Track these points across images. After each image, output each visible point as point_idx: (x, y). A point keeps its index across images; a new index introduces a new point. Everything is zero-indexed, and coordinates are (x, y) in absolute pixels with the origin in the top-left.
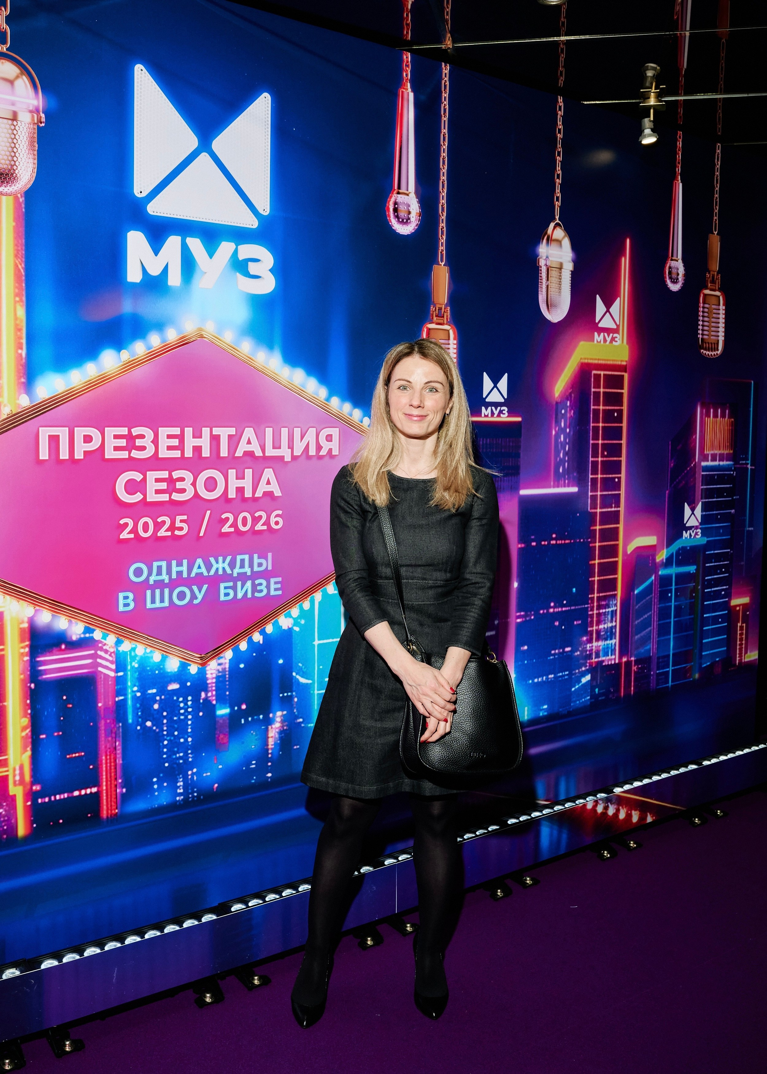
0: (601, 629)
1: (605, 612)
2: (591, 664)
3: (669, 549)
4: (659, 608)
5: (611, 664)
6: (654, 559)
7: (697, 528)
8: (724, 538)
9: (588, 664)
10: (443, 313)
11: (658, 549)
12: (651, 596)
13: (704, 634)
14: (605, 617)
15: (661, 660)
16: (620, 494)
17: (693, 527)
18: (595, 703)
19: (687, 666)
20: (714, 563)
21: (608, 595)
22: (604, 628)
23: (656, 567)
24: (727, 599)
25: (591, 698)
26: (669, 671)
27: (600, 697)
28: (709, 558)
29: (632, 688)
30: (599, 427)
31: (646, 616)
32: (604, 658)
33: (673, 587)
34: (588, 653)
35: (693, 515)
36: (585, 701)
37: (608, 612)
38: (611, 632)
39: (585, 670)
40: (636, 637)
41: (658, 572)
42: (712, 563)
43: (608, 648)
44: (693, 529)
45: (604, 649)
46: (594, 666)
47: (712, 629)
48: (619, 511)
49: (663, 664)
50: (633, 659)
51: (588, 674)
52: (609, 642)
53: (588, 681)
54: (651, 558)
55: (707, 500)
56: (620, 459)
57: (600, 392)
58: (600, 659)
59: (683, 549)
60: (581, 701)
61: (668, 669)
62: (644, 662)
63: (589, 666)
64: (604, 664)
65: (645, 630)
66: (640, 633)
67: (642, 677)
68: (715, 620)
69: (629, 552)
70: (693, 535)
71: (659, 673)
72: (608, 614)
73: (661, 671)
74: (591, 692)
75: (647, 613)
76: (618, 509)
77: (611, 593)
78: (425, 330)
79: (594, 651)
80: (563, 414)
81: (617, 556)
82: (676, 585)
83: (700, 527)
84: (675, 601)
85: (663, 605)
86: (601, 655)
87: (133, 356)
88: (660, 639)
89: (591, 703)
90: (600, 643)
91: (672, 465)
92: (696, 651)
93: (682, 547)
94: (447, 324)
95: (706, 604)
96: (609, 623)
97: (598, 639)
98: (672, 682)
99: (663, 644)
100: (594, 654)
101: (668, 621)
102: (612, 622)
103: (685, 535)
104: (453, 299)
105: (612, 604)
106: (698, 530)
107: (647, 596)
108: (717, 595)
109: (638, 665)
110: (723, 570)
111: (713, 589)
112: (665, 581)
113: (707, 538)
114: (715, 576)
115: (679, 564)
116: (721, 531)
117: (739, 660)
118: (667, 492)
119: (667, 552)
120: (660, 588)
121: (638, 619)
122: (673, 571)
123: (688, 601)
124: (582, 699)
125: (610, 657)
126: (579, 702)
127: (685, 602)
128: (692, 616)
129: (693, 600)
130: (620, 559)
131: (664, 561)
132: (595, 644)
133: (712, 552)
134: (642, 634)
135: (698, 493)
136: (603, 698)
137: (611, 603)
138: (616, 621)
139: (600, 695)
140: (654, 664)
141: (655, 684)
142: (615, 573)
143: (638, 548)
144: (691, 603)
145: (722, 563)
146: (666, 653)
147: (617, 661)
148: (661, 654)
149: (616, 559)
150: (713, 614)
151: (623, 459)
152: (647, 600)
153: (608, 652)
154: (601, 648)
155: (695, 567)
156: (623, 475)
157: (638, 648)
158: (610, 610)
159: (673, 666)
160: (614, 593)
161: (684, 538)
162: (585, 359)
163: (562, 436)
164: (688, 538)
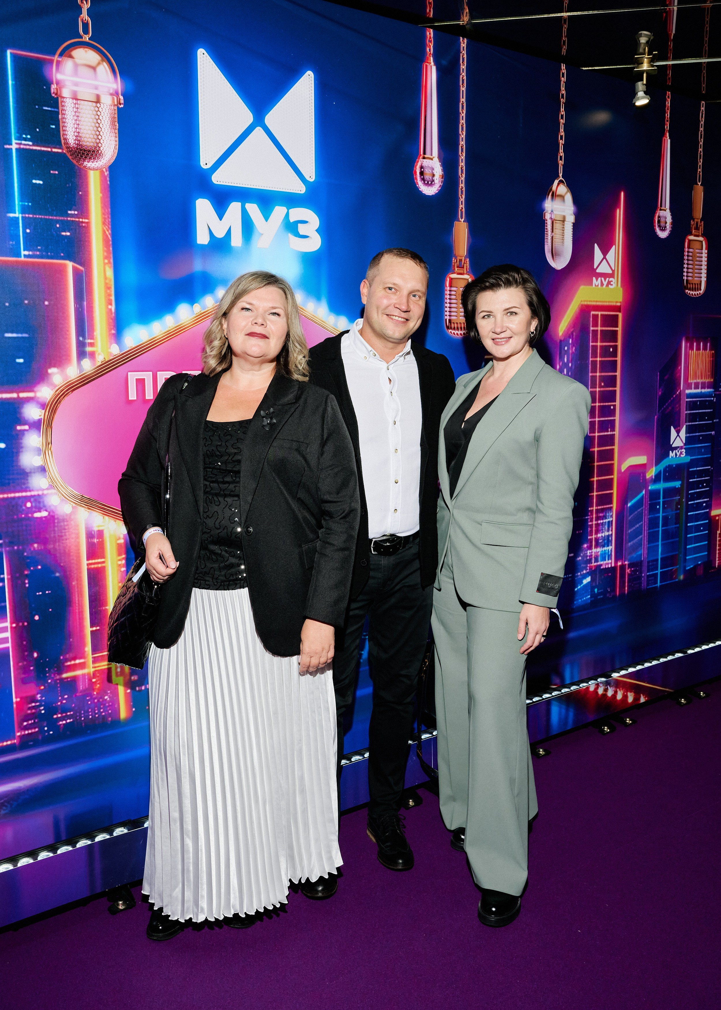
0: (599, 537)
1: (603, 523)
2: (591, 568)
3: (658, 467)
4: (649, 518)
5: (608, 567)
6: (645, 476)
7: (681, 448)
8: (705, 456)
9: (588, 568)
10: (463, 264)
11: (647, 466)
12: (642, 508)
13: (687, 541)
14: (603, 527)
15: (650, 564)
16: (615, 420)
17: (678, 447)
18: (595, 602)
19: (673, 569)
20: (697, 478)
21: (605, 508)
22: (602, 536)
23: (646, 483)
24: (708, 510)
25: (591, 597)
26: (658, 573)
27: (598, 596)
28: (692, 475)
29: (626, 588)
30: (597, 361)
31: (638, 526)
32: (602, 563)
33: (661, 500)
34: (588, 558)
35: (678, 437)
36: (586, 599)
37: (605, 522)
38: (608, 539)
39: (586, 573)
40: (629, 544)
41: (648, 486)
42: (695, 479)
43: (605, 553)
44: (678, 449)
45: (602, 554)
46: (593, 569)
47: (695, 536)
48: (615, 434)
49: (652, 567)
50: (626, 563)
51: (588, 577)
52: (606, 548)
53: (589, 582)
54: (642, 475)
55: (690, 424)
56: (615, 389)
57: (597, 331)
58: (599, 563)
59: (670, 467)
60: (583, 600)
61: (657, 572)
62: (636, 565)
63: (590, 569)
64: (602, 567)
65: (637, 538)
66: (632, 540)
67: (635, 578)
68: (697, 528)
69: (623, 470)
70: (678, 454)
71: (649, 575)
72: (605, 525)
73: (651, 573)
74: (591, 592)
75: (638, 523)
76: (614, 433)
77: (608, 506)
78: (448, 279)
79: (593, 556)
80: (566, 351)
81: (612, 474)
82: (663, 498)
83: (685, 447)
84: (663, 513)
85: (653, 516)
86: (599, 560)
87: (204, 309)
88: (649, 545)
89: (591, 601)
90: (599, 550)
91: (660, 393)
92: (681, 556)
93: (669, 465)
94: (466, 274)
95: (690, 515)
96: (606, 532)
97: (596, 546)
98: (660, 583)
99: (652, 550)
100: (593, 559)
101: (657, 529)
102: (608, 531)
103: (672, 454)
104: (472, 251)
105: (608, 516)
106: (682, 450)
107: (639, 508)
108: (699, 506)
109: (631, 568)
110: (705, 484)
111: (695, 502)
112: (654, 495)
113: (691, 457)
114: (698, 490)
115: (666, 480)
116: (703, 450)
117: (718, 563)
118: (656, 417)
119: (656, 470)
120: (649, 501)
121: (631, 529)
122: (661, 486)
123: (674, 512)
124: (583, 598)
125: (607, 561)
126: (581, 601)
127: (671, 513)
128: (677, 526)
129: (678, 511)
130: (615, 477)
131: (654, 477)
132: (594, 550)
133: (695, 469)
134: (634, 541)
135: (683, 418)
136: (602, 597)
137: (608, 514)
138: (612, 531)
139: (599, 594)
140: (645, 568)
141: (645, 585)
142: (612, 489)
143: (631, 467)
144: (676, 514)
145: (703, 479)
146: (655, 558)
147: (613, 565)
148: (651, 559)
149: (612, 477)
150: (696, 523)
151: (618, 389)
152: (639, 512)
153: (605, 557)
154: (599, 553)
155: (680, 483)
156: (618, 403)
157: (631, 553)
158: (607, 520)
159: (661, 569)
160: (610, 506)
161: (670, 457)
162: (585, 301)
163: (565, 370)
164: (674, 457)
